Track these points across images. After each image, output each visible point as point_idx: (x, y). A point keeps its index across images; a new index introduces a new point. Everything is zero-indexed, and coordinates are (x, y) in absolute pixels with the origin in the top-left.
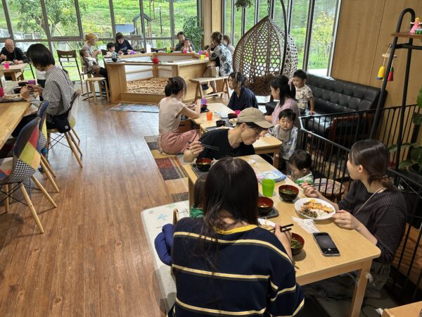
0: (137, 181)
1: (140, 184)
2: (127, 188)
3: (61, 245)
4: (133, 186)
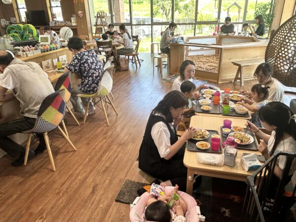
0: (117, 153)
1: (117, 157)
2: (105, 157)
3: (15, 197)
4: (109, 158)
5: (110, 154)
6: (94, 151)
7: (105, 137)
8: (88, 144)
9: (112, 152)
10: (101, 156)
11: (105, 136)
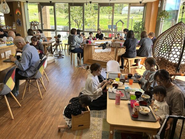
5: (46, 124)
6: (34, 122)
7: (42, 111)
8: (28, 117)
9: (48, 121)
10: (40, 126)
11: (41, 109)
